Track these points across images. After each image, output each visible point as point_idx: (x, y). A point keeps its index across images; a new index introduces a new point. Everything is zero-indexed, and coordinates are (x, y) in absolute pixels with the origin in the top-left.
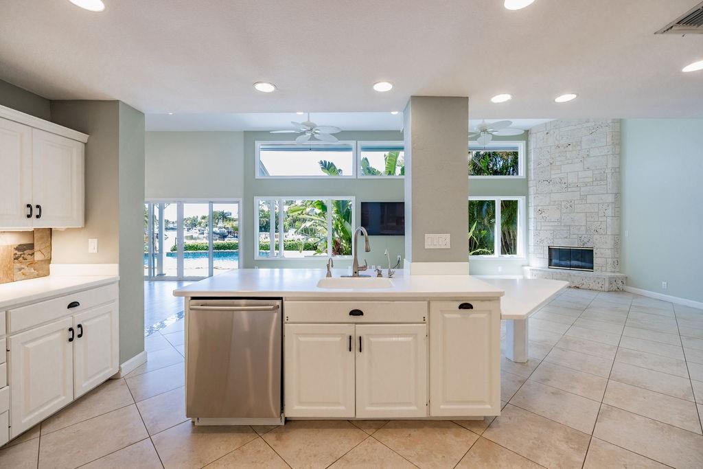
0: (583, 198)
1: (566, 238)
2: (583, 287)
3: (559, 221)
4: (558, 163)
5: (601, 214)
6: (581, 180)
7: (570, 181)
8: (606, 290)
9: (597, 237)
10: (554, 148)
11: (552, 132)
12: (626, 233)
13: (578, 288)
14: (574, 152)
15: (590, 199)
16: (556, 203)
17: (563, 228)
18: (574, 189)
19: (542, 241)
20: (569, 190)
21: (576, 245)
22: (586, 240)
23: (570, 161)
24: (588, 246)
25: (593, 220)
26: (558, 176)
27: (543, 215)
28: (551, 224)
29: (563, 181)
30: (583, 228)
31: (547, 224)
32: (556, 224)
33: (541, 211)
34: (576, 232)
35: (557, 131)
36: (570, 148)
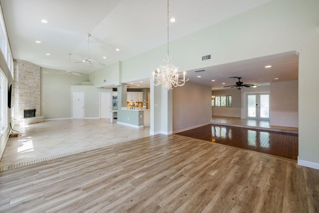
1: (29, 106)
4: (27, 78)
5: (38, 98)
6: (33, 86)
7: (30, 86)
9: (37, 105)
10: (25, 71)
12: (43, 104)
14: (31, 75)
15: (35, 93)
16: (26, 93)
17: (28, 102)
19: (22, 108)
20: (30, 88)
21: (32, 108)
23: (30, 78)
24: (35, 108)
25: (36, 100)
26: (27, 83)
27: (22, 97)
28: (25, 101)
29: (28, 85)
30: (34, 103)
31: (23, 101)
32: (26, 101)
33: (21, 96)
34: (32, 104)
35: (26, 65)
36: (30, 73)
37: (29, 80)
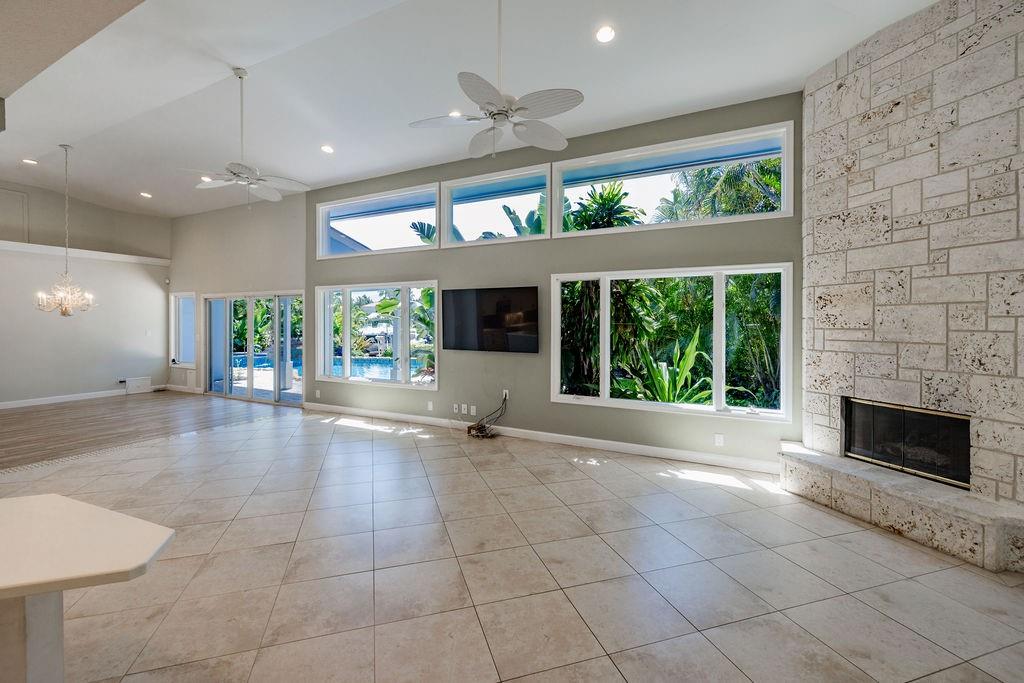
0: (938, 259)
1: (888, 376)
2: (915, 533)
3: (870, 326)
4: (866, 165)
5: (997, 307)
6: (931, 205)
7: (898, 212)
8: (989, 562)
9: (979, 381)
10: (855, 122)
11: (850, 80)
13: (900, 533)
14: (911, 123)
15: (959, 260)
16: (862, 277)
17: (877, 347)
18: (908, 233)
19: (825, 381)
20: (897, 236)
21: (913, 400)
22: (944, 389)
23: (898, 153)
24: (955, 407)
25: (967, 326)
26: (865, 200)
27: (829, 310)
28: (849, 335)
29: (881, 212)
30: (938, 352)
31: (837, 335)
32: (860, 335)
33: (823, 301)
34: (916, 361)
35: (865, 72)
36: (899, 113)
37: (887, 175)
